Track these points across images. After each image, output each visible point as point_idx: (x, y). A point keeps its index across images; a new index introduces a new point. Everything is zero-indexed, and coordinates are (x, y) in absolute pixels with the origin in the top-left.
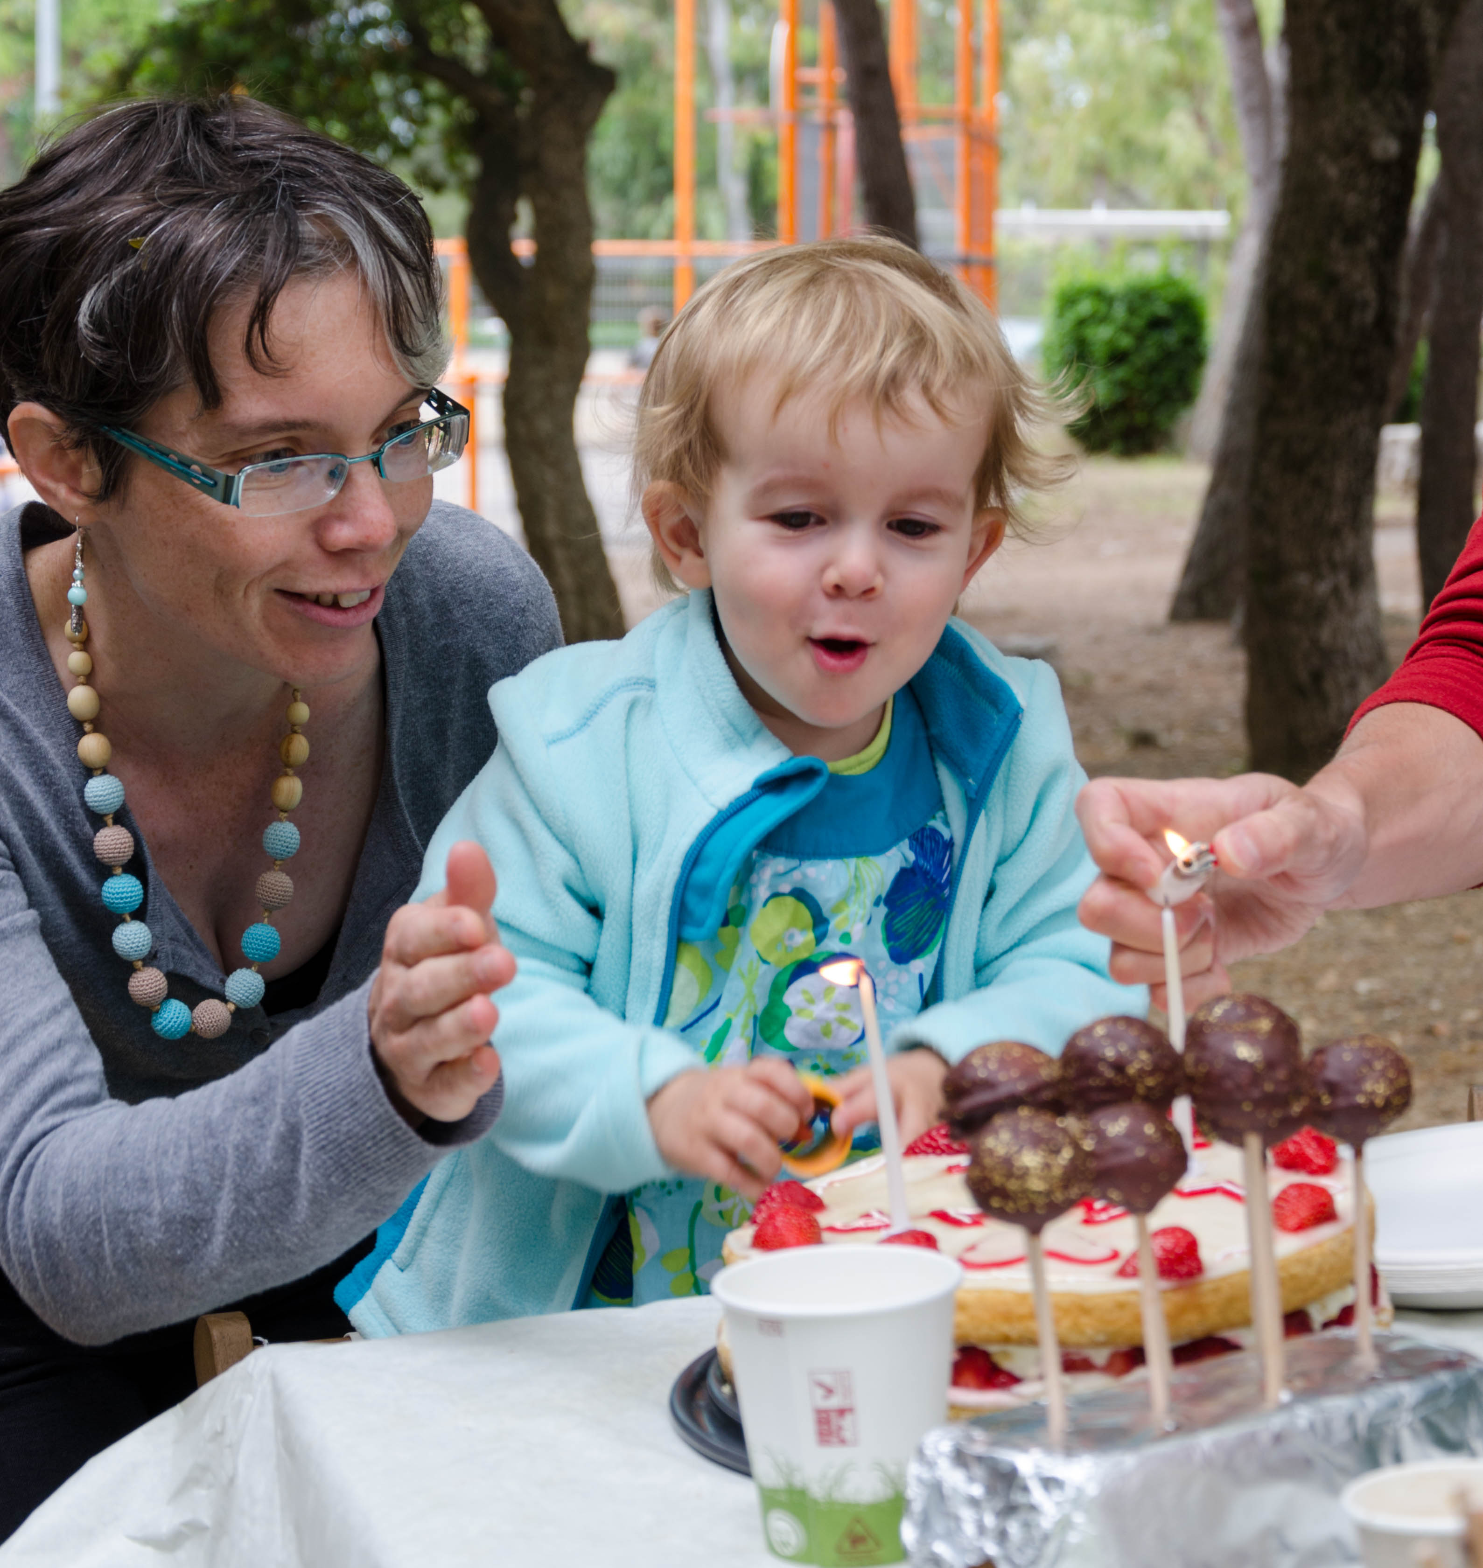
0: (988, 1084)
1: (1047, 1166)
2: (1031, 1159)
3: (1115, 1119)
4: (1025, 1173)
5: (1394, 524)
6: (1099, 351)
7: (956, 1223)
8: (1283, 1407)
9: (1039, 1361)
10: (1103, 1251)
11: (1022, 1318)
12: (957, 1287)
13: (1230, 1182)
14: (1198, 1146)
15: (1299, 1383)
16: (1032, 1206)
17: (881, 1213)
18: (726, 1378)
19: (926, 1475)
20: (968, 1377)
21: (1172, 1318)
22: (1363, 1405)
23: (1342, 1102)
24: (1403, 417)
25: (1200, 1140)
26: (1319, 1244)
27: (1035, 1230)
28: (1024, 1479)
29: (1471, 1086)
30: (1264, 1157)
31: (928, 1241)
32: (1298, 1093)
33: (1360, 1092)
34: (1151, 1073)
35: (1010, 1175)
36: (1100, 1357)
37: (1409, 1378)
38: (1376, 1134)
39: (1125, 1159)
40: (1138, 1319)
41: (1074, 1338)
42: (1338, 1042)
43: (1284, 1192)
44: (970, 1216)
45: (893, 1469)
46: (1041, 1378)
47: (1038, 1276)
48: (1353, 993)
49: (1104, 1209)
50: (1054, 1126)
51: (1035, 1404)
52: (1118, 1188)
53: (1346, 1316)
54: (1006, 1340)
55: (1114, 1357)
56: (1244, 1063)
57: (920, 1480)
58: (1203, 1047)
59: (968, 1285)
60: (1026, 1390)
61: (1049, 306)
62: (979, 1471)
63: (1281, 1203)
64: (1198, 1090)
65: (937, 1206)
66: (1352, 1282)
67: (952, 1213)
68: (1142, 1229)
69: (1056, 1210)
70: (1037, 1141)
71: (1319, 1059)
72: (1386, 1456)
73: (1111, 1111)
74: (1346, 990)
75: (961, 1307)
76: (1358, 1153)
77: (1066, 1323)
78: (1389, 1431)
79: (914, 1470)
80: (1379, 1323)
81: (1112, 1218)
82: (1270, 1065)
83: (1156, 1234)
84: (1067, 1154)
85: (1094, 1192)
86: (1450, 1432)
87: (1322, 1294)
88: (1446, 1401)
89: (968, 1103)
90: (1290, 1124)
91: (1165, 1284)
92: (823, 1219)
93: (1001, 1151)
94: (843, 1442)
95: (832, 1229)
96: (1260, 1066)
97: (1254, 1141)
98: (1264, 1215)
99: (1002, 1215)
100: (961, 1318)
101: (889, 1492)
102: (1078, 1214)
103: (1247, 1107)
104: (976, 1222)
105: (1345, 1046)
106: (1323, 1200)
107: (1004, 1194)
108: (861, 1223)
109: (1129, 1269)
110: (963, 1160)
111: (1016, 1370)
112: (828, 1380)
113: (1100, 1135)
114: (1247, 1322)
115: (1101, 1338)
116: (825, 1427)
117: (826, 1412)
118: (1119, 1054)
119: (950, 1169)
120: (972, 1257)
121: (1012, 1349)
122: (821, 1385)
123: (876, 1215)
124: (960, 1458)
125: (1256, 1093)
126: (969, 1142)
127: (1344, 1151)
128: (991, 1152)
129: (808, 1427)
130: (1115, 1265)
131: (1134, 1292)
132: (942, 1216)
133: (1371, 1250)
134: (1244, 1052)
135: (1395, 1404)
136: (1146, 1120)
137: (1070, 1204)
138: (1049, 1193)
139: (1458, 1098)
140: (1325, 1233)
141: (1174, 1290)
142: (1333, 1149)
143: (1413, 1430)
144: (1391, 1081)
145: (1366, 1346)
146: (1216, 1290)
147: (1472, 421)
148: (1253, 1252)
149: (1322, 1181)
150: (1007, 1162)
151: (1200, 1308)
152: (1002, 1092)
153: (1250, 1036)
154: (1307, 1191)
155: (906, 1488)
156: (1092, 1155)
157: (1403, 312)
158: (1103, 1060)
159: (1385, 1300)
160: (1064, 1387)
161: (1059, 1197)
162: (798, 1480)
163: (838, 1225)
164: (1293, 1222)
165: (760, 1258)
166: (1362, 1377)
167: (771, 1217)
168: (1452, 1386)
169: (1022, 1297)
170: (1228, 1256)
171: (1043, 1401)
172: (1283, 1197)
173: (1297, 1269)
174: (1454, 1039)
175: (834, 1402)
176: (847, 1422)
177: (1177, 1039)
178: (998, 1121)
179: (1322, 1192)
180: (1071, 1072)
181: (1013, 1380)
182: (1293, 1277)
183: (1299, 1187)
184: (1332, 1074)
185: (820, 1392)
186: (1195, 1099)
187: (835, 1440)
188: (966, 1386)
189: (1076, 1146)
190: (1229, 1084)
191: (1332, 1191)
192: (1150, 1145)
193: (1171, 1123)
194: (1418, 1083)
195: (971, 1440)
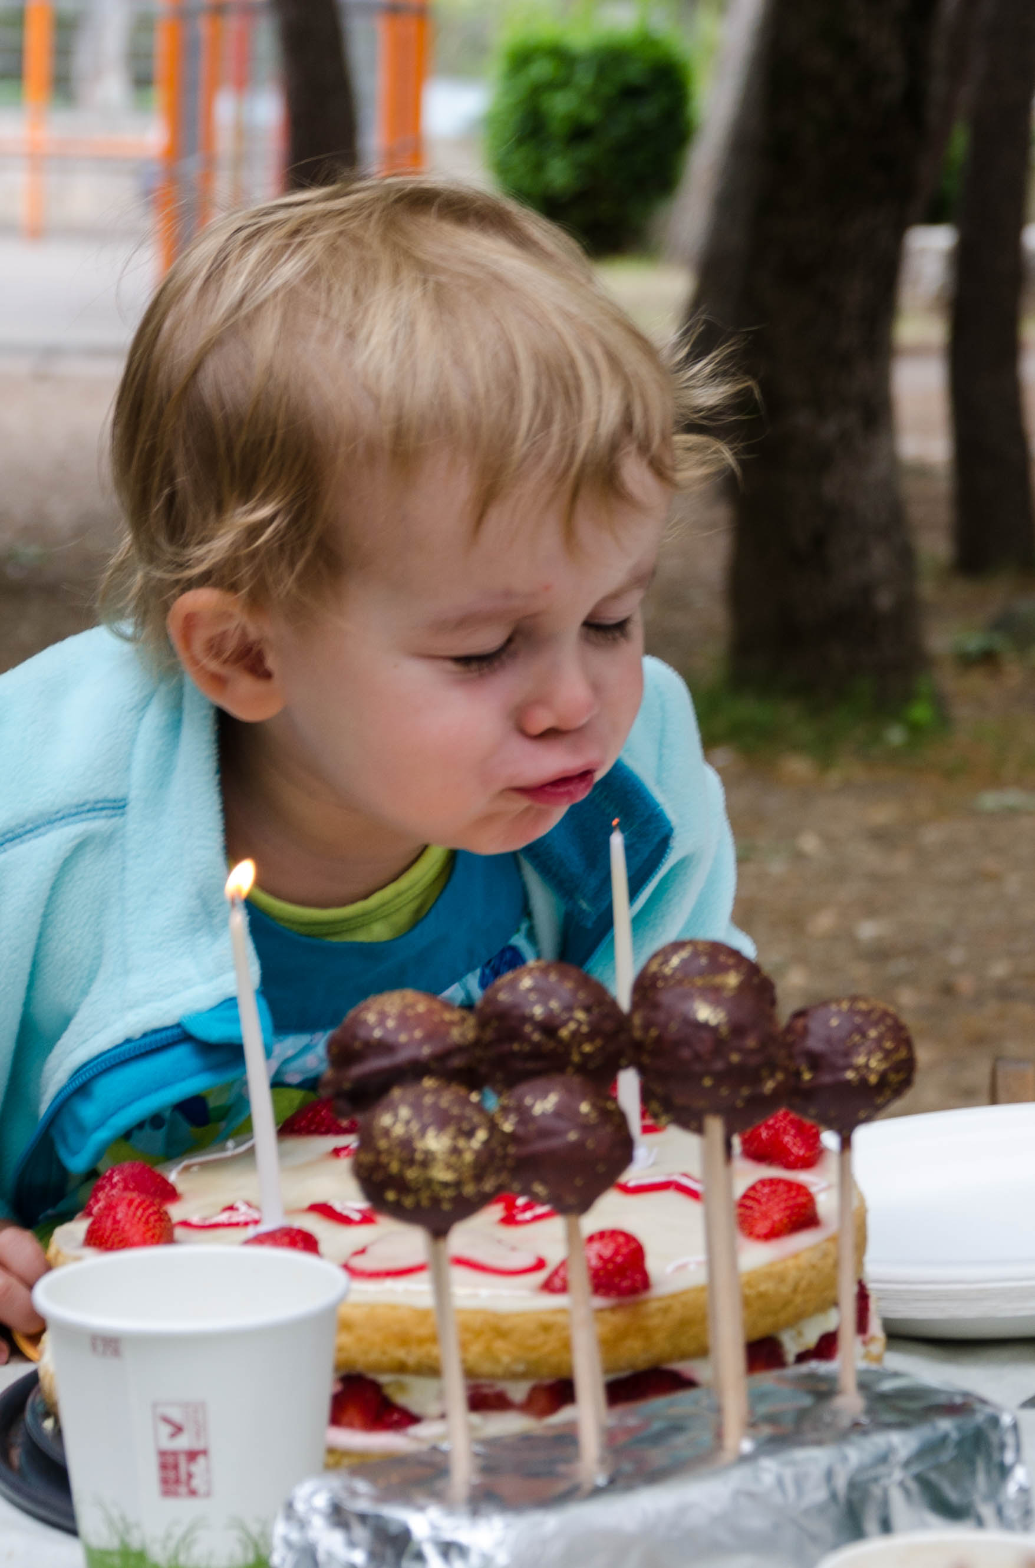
0: (385, 1047)
1: (455, 1151)
2: (435, 1142)
3: (545, 1096)
4: (428, 1160)
5: (919, 351)
6: (557, 126)
7: (344, 1220)
8: (744, 1459)
9: (441, 1396)
10: (526, 1260)
11: (421, 1341)
12: (342, 1299)
13: (686, 1175)
14: (647, 1130)
15: (766, 1430)
16: (436, 1201)
17: (249, 1205)
18: (51, 1411)
19: (295, 1536)
20: (352, 1413)
21: (608, 1345)
22: (845, 1459)
23: (827, 1078)
24: (934, 217)
25: (649, 1122)
26: (796, 1256)
27: (439, 1232)
28: (419, 1543)
29: (997, 1059)
30: (728, 1146)
31: (306, 1242)
32: (773, 1068)
33: (850, 1067)
34: (590, 1037)
35: (410, 1162)
36: (518, 1392)
37: (902, 1426)
38: (868, 1119)
39: (554, 1143)
40: (567, 1346)
41: (486, 1367)
42: (825, 1003)
43: (753, 1188)
44: (359, 1211)
45: (255, 1528)
46: (443, 1416)
47: (441, 1289)
48: (852, 939)
49: (528, 1207)
50: (467, 1102)
51: (435, 1449)
52: (544, 1182)
53: (827, 1346)
54: (401, 1368)
55: (534, 1391)
56: (705, 1026)
57: (288, 1544)
58: (655, 1006)
59: (353, 1298)
60: (423, 1433)
61: (495, 67)
62: (361, 1533)
63: (749, 1203)
64: (646, 1060)
65: (319, 1198)
66: (835, 1304)
67: (338, 1207)
68: (572, 1233)
69: (466, 1207)
70: (443, 1120)
71: (800, 1023)
72: (871, 1524)
73: (540, 1083)
74: (844, 935)
75: (346, 1326)
76: (846, 1143)
77: (476, 1348)
78: (876, 1491)
79: (281, 1529)
80: (867, 1356)
81: (537, 1218)
82: (738, 1030)
83: (591, 1239)
84: (481, 1135)
85: (516, 1186)
86: (953, 1496)
87: (798, 1318)
88: (946, 1455)
89: (357, 1070)
90: (760, 1104)
91: (599, 1302)
92: (176, 1212)
93: (399, 1130)
94: (193, 1493)
95: (185, 1224)
96: (724, 1030)
97: (715, 1126)
98: (726, 1218)
99: (399, 1212)
100: (345, 1339)
101: (251, 1557)
102: (495, 1211)
103: (707, 1082)
104: (367, 1219)
105: (834, 1008)
106: (801, 1200)
107: (401, 1185)
108: (224, 1218)
109: (557, 1282)
110: (351, 1141)
111: (415, 1409)
112: (176, 1415)
113: (524, 1114)
114: (703, 1352)
115: (520, 1368)
116: (171, 1474)
117: (175, 1454)
118: (550, 1013)
119: (337, 1152)
120: (359, 1263)
121: (409, 1380)
122: (167, 1420)
123: (243, 1208)
124: (338, 1516)
125: (719, 1065)
126: (360, 1118)
127: (830, 1139)
128: (387, 1132)
129: (150, 1473)
130: (541, 1276)
131: (562, 1311)
132: (324, 1210)
133: (860, 1264)
134: (705, 1013)
135: (883, 1459)
136: (584, 1098)
137: (482, 1201)
138: (458, 1184)
139: (979, 1073)
140: (803, 1241)
141: (613, 1309)
142: (816, 1136)
143: (907, 1492)
144: (888, 1054)
145: (849, 1383)
146: (666, 1311)
147: (1018, 224)
148: (711, 1263)
149: (802, 1177)
150: (407, 1144)
151: (646, 1333)
152: (402, 1056)
153: (714, 994)
154: (782, 1188)
155: (271, 1553)
156: (513, 1137)
157: (937, 86)
158: (530, 1019)
159: (875, 1327)
160: (471, 1428)
161: (469, 1189)
162: (135, 1542)
163: (195, 1219)
164: (762, 1227)
165: (95, 1259)
166: (845, 1422)
167: (110, 1207)
168: (955, 1435)
169: (423, 1315)
170: (682, 1267)
171: (445, 1446)
172: (751, 1195)
173: (764, 1287)
174: (978, 999)
175: (183, 1443)
176: (198, 1467)
177: (623, 994)
178: (396, 1093)
179: (800, 1189)
180: (489, 1035)
181: (408, 1419)
182: (761, 1296)
183: (772, 1182)
184: (814, 1043)
185: (166, 1430)
186: (643, 1071)
187: (183, 1489)
188: (350, 1425)
189: (493, 1127)
190: (686, 1053)
191: (813, 1190)
192: (585, 1127)
193: (615, 1099)
194: (923, 1054)
195: (354, 1494)
